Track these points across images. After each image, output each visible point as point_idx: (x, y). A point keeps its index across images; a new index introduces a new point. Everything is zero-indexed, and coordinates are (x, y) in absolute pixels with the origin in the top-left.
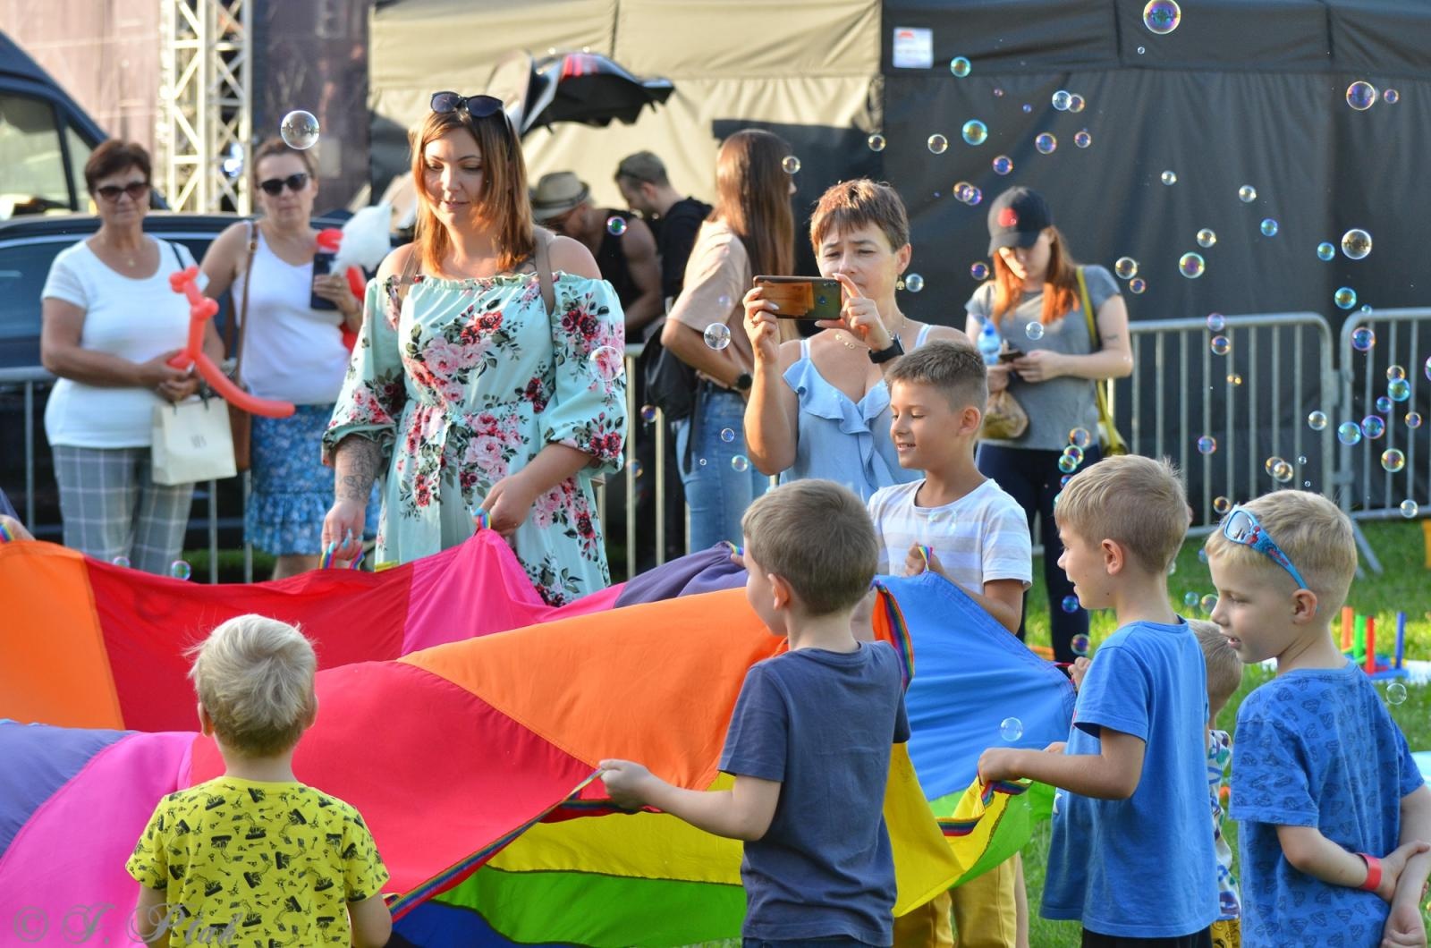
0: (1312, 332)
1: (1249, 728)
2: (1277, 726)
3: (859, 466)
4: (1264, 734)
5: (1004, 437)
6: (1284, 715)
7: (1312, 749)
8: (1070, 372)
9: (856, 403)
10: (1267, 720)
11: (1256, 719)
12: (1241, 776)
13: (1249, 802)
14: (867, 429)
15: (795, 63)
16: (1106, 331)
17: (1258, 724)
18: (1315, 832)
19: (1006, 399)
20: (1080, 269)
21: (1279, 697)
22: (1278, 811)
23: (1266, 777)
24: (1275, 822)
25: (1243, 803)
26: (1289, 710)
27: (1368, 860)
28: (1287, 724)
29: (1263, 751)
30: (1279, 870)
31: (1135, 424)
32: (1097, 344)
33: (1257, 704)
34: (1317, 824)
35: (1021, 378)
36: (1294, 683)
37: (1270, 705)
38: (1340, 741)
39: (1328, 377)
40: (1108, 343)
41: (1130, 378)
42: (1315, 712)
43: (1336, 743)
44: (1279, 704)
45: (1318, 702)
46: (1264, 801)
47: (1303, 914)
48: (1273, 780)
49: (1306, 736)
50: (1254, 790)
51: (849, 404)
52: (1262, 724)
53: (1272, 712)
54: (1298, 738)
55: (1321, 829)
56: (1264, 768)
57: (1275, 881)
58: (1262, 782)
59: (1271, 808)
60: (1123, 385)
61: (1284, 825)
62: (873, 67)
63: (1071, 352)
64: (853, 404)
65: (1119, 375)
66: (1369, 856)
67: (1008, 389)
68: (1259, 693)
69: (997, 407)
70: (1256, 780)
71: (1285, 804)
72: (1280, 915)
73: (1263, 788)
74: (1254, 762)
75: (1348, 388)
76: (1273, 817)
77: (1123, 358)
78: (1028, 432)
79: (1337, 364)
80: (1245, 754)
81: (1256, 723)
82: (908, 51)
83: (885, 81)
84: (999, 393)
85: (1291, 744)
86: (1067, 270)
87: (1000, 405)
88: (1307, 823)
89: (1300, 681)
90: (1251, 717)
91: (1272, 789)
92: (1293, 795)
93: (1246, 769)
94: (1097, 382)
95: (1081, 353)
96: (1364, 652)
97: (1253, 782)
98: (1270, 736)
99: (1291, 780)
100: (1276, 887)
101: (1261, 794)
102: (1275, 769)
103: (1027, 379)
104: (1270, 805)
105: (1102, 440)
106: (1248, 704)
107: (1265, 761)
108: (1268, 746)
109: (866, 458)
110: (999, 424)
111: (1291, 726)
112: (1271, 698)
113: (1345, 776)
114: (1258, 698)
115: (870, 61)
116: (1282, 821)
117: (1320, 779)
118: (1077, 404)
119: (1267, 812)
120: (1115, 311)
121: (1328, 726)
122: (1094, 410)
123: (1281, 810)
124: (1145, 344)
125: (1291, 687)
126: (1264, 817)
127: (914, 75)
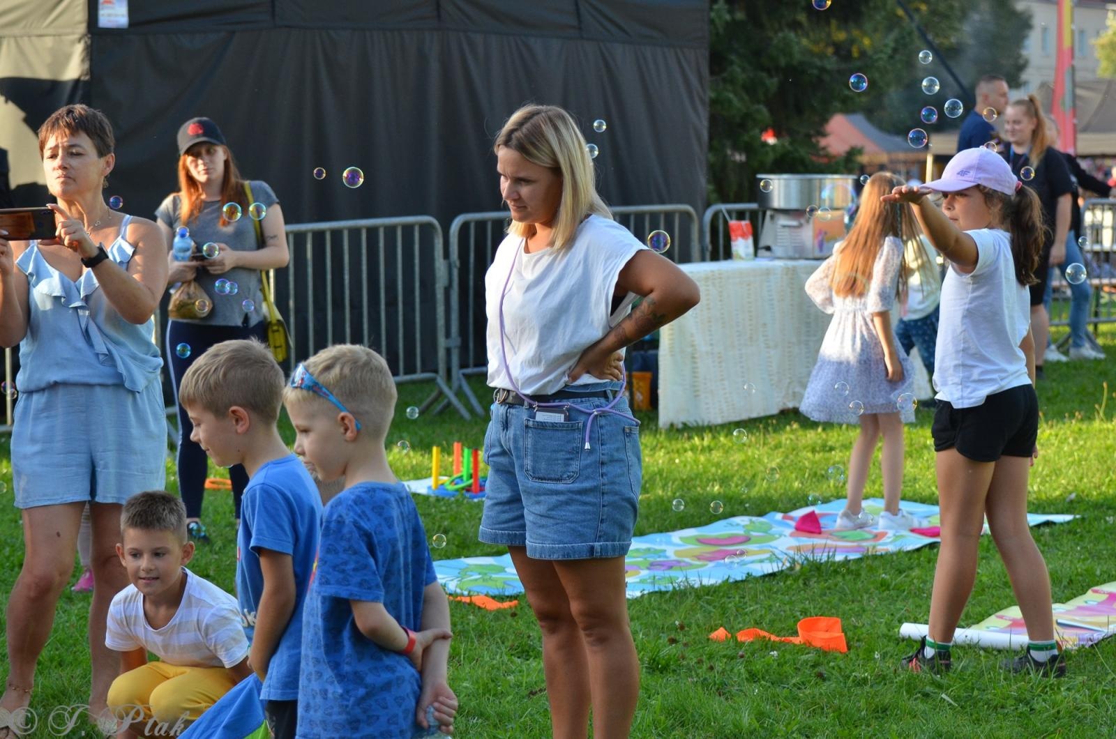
0: (426, 229)
1: (333, 525)
2: (356, 524)
3: (79, 331)
4: (345, 530)
5: (194, 317)
6: (360, 516)
7: (379, 542)
8: (240, 264)
9: (75, 282)
10: (348, 520)
11: (340, 519)
12: (326, 562)
13: (332, 582)
14: (84, 304)
15: (22, 25)
16: (269, 232)
17: (340, 523)
18: (381, 606)
19: (195, 288)
20: (247, 183)
21: (355, 502)
22: (355, 590)
23: (346, 563)
24: (350, 598)
25: (327, 582)
26: (363, 512)
27: (409, 631)
28: (362, 524)
29: (344, 543)
30: (346, 634)
31: (291, 303)
32: (261, 242)
33: (340, 508)
34: (382, 601)
35: (208, 271)
36: (365, 492)
37: (350, 508)
38: (399, 538)
39: (440, 264)
40: (270, 242)
41: (287, 268)
42: (380, 515)
43: (396, 540)
44: (357, 508)
45: (383, 508)
46: (344, 581)
47: (362, 668)
48: (352, 566)
49: (375, 533)
50: (336, 573)
51: (69, 283)
52: (344, 522)
53: (351, 514)
54: (370, 534)
55: (386, 605)
56: (345, 557)
57: (342, 642)
58: (343, 567)
59: (349, 587)
60: (281, 273)
61: (359, 601)
62: (82, 28)
63: (244, 249)
64: (72, 283)
65: (277, 267)
66: (411, 629)
67: (196, 280)
68: (340, 498)
69: (188, 294)
70: (338, 565)
71: (361, 584)
72: (346, 668)
73: (343, 571)
74: (336, 552)
75: (455, 272)
76: (351, 594)
77: (281, 253)
78: (212, 313)
79: (447, 255)
80: (330, 545)
81: (339, 522)
82: (109, 15)
83: (92, 39)
84: (189, 283)
85: (365, 539)
86: (237, 183)
87: (191, 292)
88: (376, 599)
89: (369, 491)
90: (335, 517)
91: (351, 573)
92: (366, 578)
93: (330, 556)
94: (261, 272)
95: (251, 249)
96: (471, 476)
97: (334, 567)
98: (351, 532)
99: (366, 566)
100: (343, 646)
101: (341, 576)
102: (354, 557)
103: (212, 272)
104: (349, 585)
105: (265, 318)
106: (332, 507)
107: (345, 551)
108: (349, 540)
109: (83, 326)
110: (190, 307)
111: (365, 525)
112: (350, 502)
113: (399, 564)
114: (339, 503)
115: (80, 23)
116: (358, 598)
117: (383, 566)
118: (250, 289)
119: (347, 590)
120: (274, 216)
121: (390, 526)
122: (259, 294)
123: (356, 589)
124: (298, 241)
125: (362, 494)
126: (344, 594)
127: (114, 33)
